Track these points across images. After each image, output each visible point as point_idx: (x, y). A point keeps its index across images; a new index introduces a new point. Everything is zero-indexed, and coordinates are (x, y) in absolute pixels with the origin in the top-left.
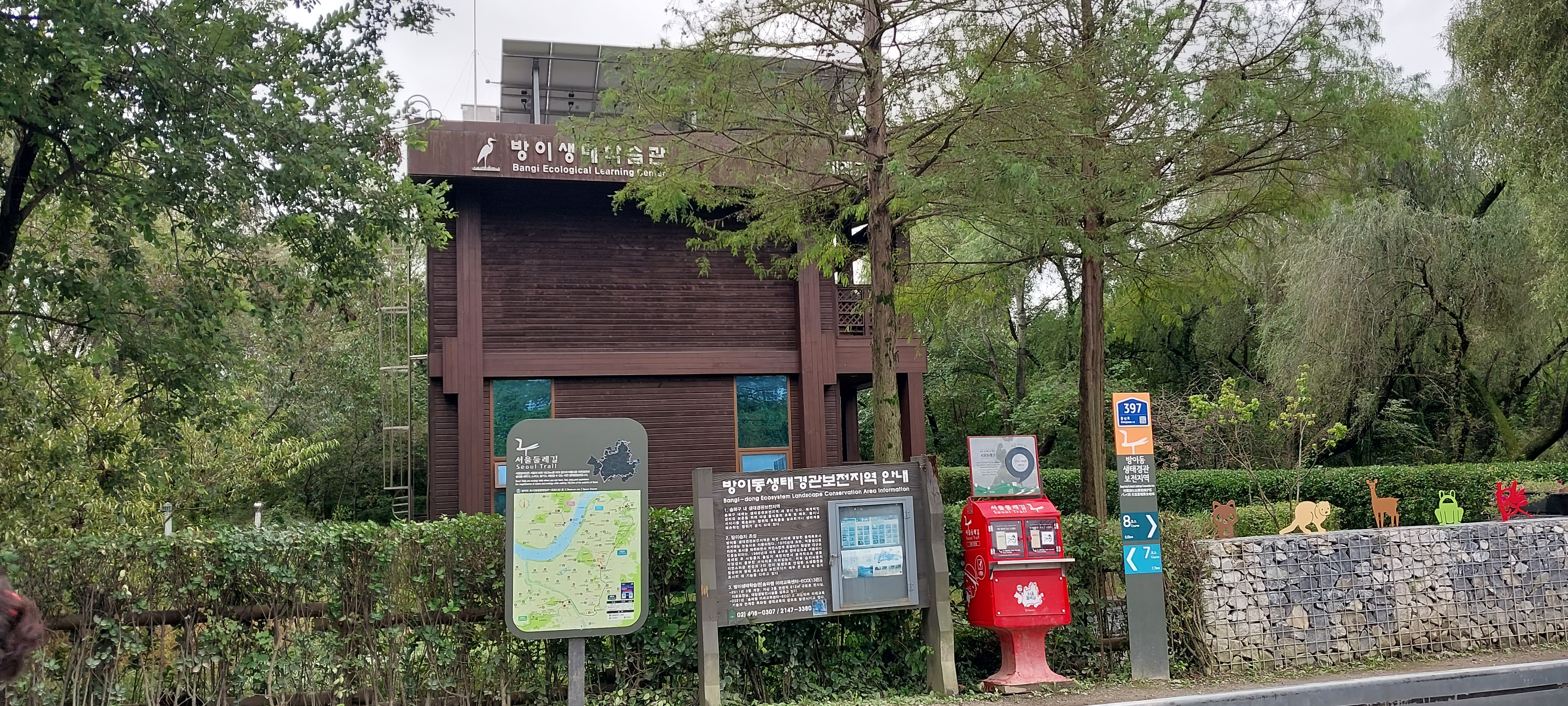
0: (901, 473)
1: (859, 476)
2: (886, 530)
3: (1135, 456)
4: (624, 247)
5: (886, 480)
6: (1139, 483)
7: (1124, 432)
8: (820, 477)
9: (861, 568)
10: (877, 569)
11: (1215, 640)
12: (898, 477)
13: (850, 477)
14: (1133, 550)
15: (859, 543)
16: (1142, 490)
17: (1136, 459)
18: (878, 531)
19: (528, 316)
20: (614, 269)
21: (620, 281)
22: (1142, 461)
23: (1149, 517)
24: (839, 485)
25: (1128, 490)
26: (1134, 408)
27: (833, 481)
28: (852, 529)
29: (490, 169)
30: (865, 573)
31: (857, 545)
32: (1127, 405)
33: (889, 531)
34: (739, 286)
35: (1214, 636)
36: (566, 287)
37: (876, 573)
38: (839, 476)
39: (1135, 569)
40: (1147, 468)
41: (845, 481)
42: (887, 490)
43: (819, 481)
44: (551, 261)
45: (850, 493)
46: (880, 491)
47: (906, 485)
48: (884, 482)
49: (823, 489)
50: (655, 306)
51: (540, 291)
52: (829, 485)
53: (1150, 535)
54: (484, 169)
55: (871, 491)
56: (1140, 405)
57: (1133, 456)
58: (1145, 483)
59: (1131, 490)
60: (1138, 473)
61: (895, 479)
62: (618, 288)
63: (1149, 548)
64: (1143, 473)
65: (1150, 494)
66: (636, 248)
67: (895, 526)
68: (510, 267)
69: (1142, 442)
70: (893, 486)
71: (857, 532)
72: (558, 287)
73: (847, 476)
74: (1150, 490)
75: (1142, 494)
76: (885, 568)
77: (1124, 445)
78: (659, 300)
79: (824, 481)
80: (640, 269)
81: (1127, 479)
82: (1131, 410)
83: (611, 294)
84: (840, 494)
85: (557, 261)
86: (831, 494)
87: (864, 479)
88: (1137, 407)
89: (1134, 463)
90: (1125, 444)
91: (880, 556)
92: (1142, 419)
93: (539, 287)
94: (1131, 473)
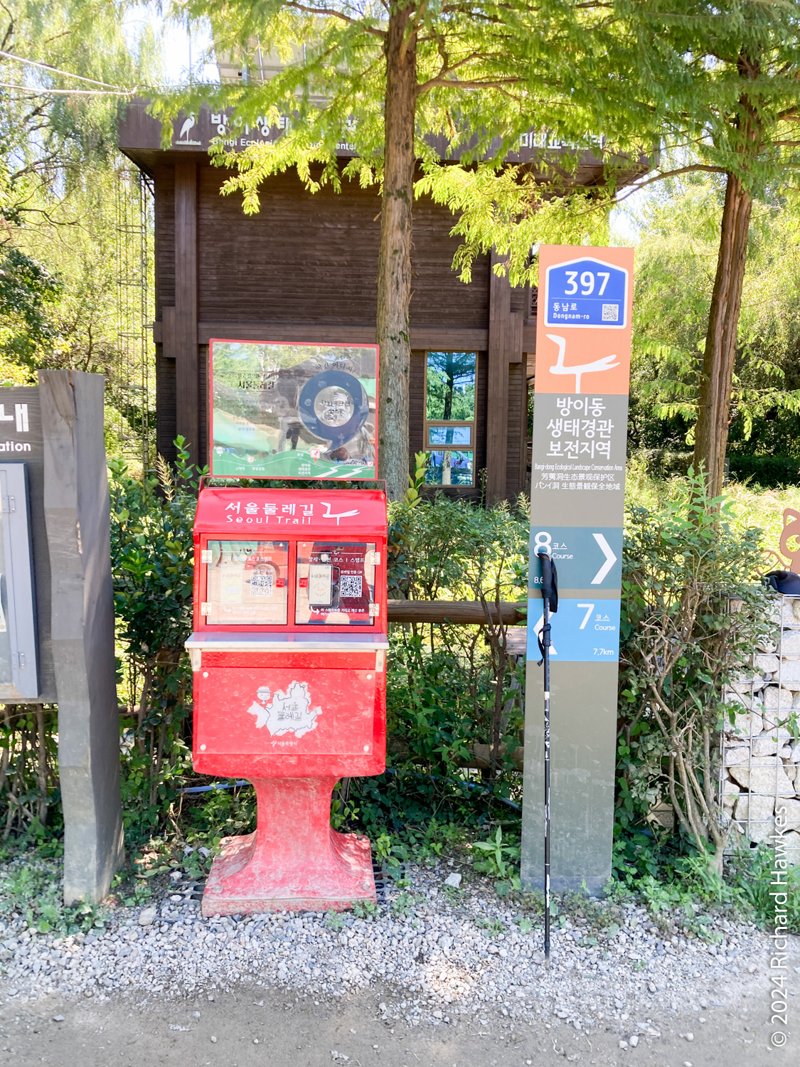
0: (10, 411)
3: (582, 397)
4: (327, 225)
6: (584, 459)
7: (561, 341)
11: (743, 799)
12: (3, 417)
17: (583, 405)
19: (240, 290)
20: (318, 247)
21: (323, 258)
23: (599, 538)
26: (592, 284)
29: (192, 143)
32: (575, 274)
34: (435, 265)
35: (744, 790)
36: (274, 263)
40: (608, 426)
44: (261, 239)
47: (22, 437)
50: (355, 282)
51: (251, 266)
53: (598, 579)
54: (186, 143)
56: (607, 275)
57: (574, 397)
58: (600, 459)
59: (561, 476)
60: (583, 438)
62: (321, 265)
63: (591, 607)
64: (597, 438)
65: (609, 486)
66: (339, 226)
68: (225, 244)
69: (602, 365)
72: (267, 263)
74: (610, 477)
77: (554, 370)
78: (359, 276)
80: (342, 247)
81: (555, 450)
82: (581, 288)
83: (314, 270)
85: (266, 239)
88: (599, 281)
89: (575, 414)
90: (558, 369)
92: (609, 311)
93: (250, 262)
94: (567, 436)
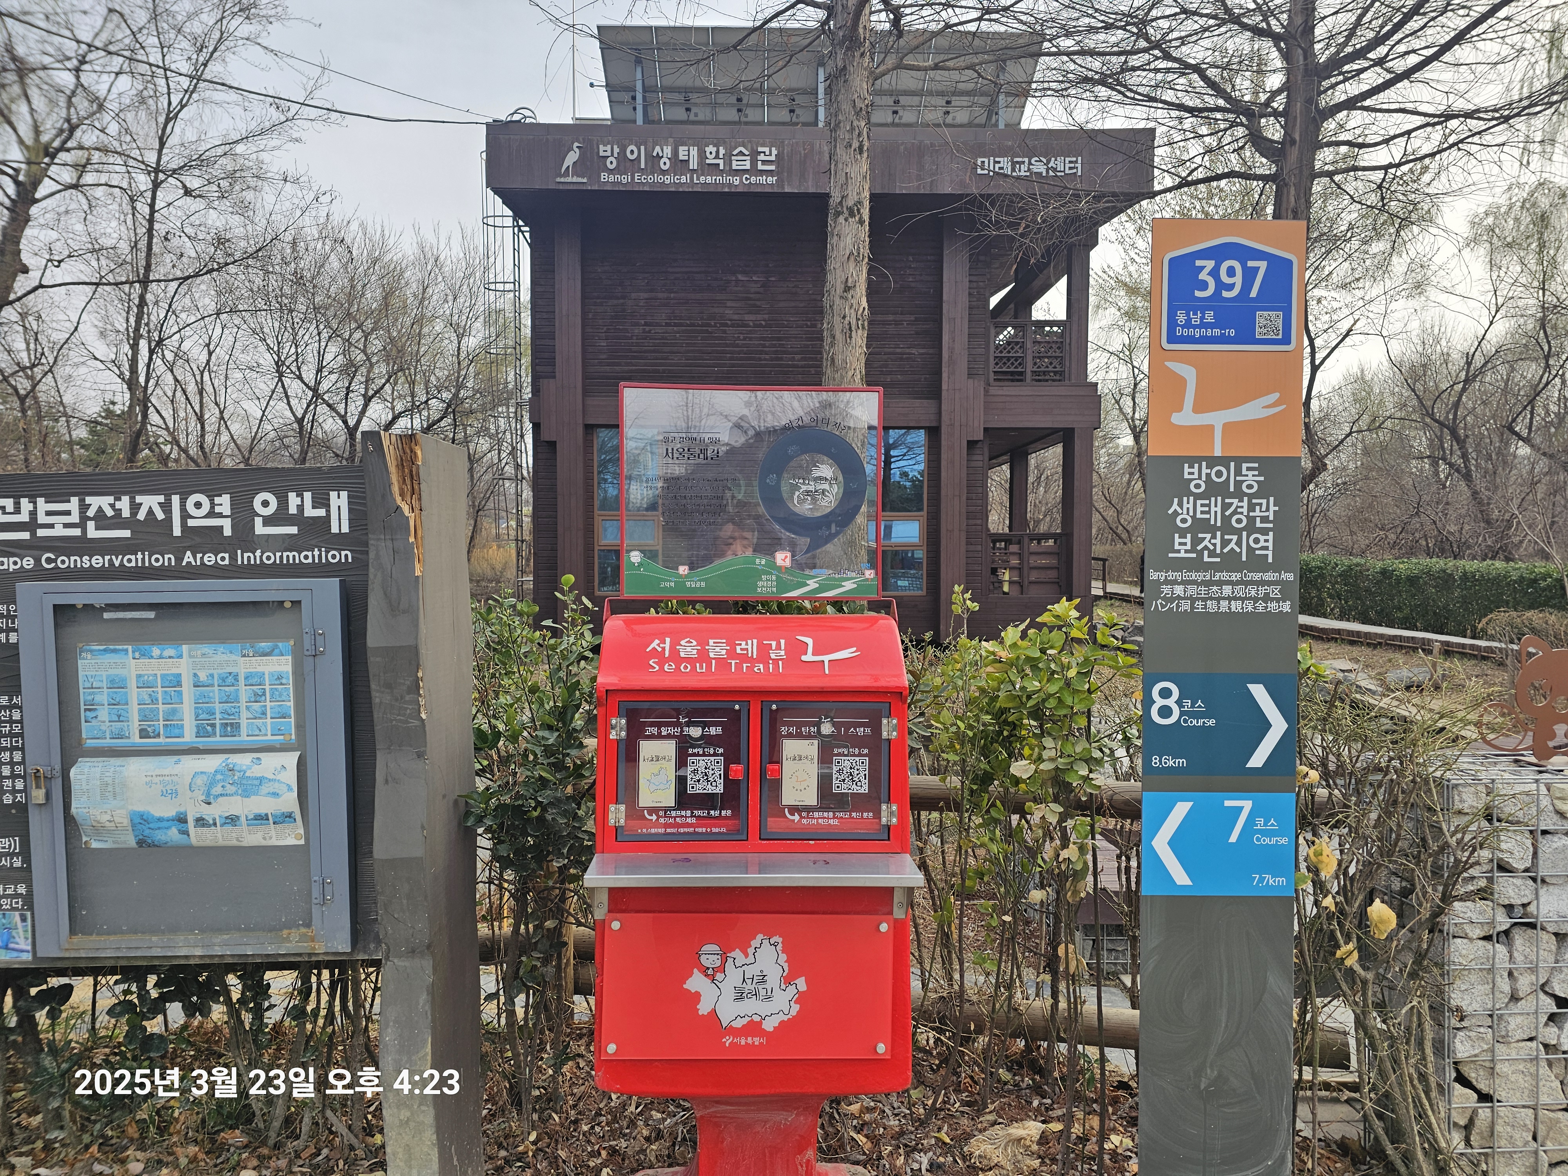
0: (321, 501)
1: (166, 507)
2: (244, 693)
3: (1224, 461)
5: (268, 521)
6: (1230, 562)
7: (1188, 373)
8: (24, 502)
9: (140, 820)
10: (200, 822)
12: (310, 512)
13: (135, 507)
14: (1181, 809)
15: (144, 734)
16: (1240, 590)
17: (1226, 475)
18: (216, 693)
22: (1251, 478)
23: (1259, 692)
24: (93, 532)
25: (1179, 590)
26: (1238, 280)
27: (75, 518)
28: (117, 684)
30: (160, 836)
31: (136, 739)
32: (1210, 264)
33: (258, 697)
37: (197, 837)
38: (95, 502)
39: (1181, 878)
40: (1269, 508)
41: (117, 521)
42: (271, 558)
43: (24, 517)
45: (132, 561)
46: (244, 558)
47: (339, 541)
48: (260, 529)
49: (36, 546)
52: (59, 531)
53: (1257, 760)
55: (209, 559)
56: (1263, 265)
57: (1212, 462)
58: (1257, 562)
59: (1192, 590)
60: (1227, 527)
61: (298, 519)
63: (1247, 805)
64: (1251, 528)
65: (1272, 606)
67: (279, 678)
69: (1257, 409)
70: (289, 543)
71: (134, 694)
73: (124, 504)
74: (1275, 592)
75: (1236, 606)
76: (232, 820)
77: (1179, 419)
79: (42, 519)
81: (1182, 547)
82: (1221, 286)
84: (98, 561)
86: (65, 562)
87: (185, 516)
88: (1249, 275)
89: (1214, 489)
90: (1185, 417)
91: (212, 784)
92: (1268, 322)
94: (1200, 526)
